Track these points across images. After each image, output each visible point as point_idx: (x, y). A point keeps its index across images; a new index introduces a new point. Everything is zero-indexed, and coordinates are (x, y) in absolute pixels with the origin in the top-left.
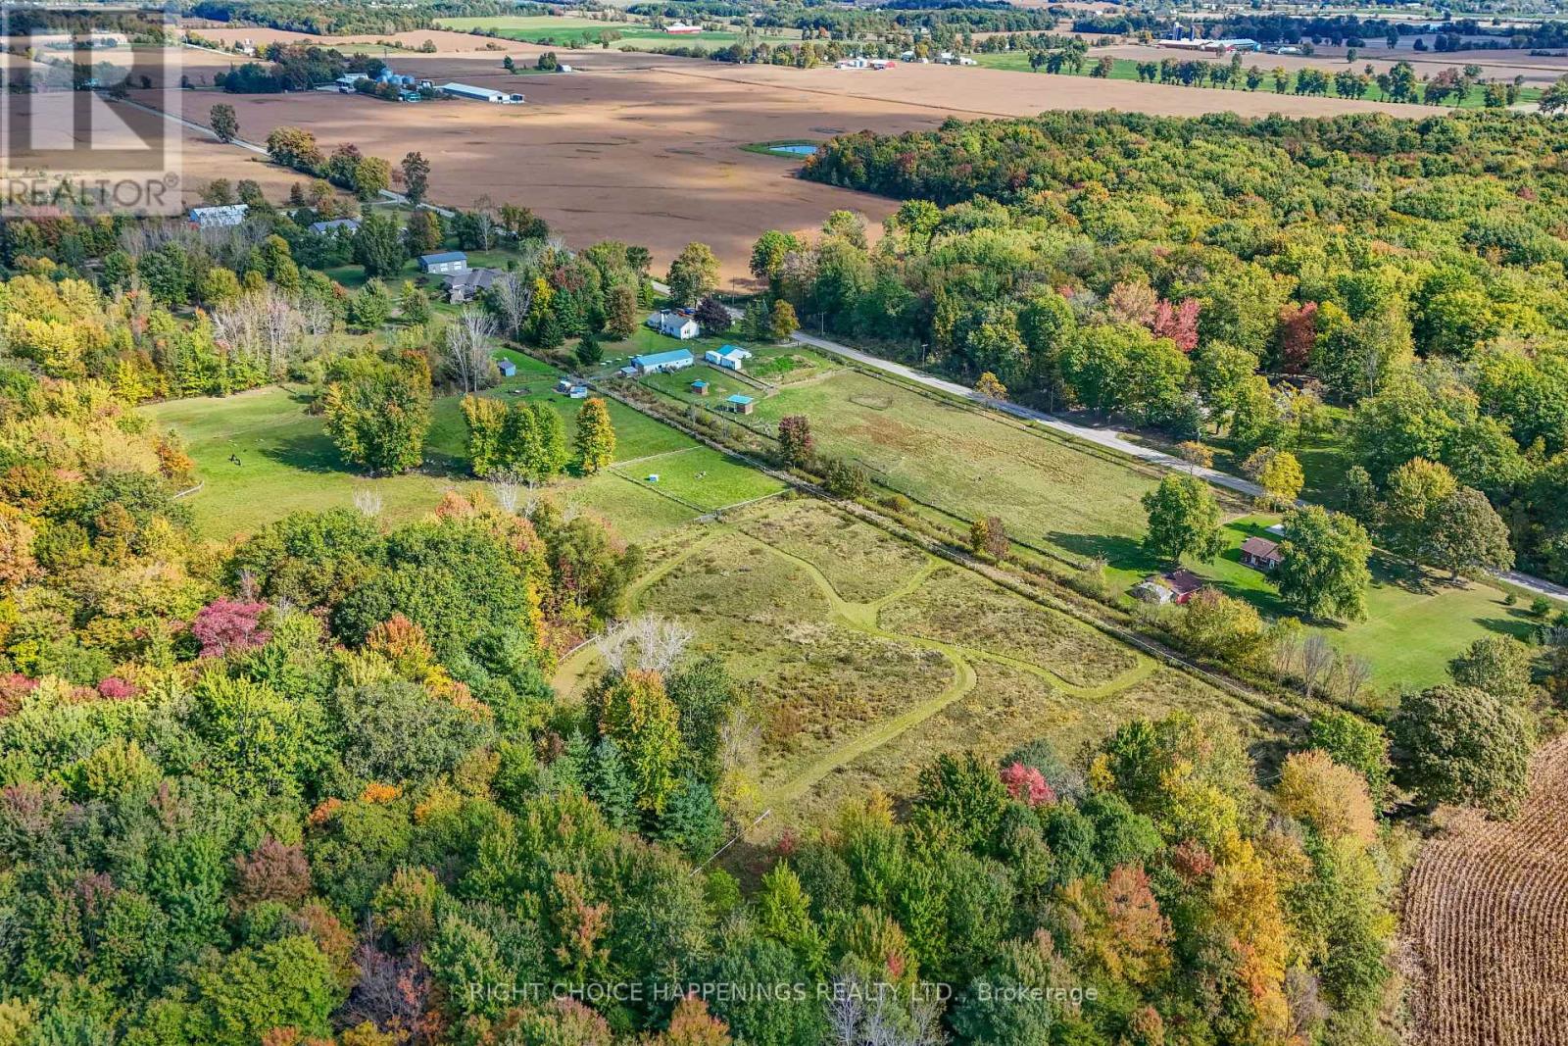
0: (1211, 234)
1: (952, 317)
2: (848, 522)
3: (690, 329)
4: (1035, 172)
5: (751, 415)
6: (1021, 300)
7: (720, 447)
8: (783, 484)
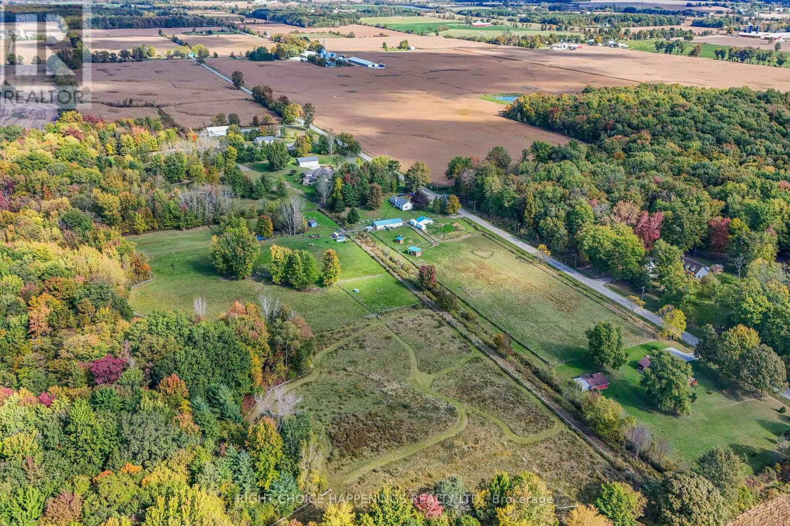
0: (694, 169)
1: (534, 211)
2: (440, 325)
3: (408, 206)
4: (619, 122)
5: (419, 257)
6: (570, 205)
7: (395, 274)
8: (417, 299)
